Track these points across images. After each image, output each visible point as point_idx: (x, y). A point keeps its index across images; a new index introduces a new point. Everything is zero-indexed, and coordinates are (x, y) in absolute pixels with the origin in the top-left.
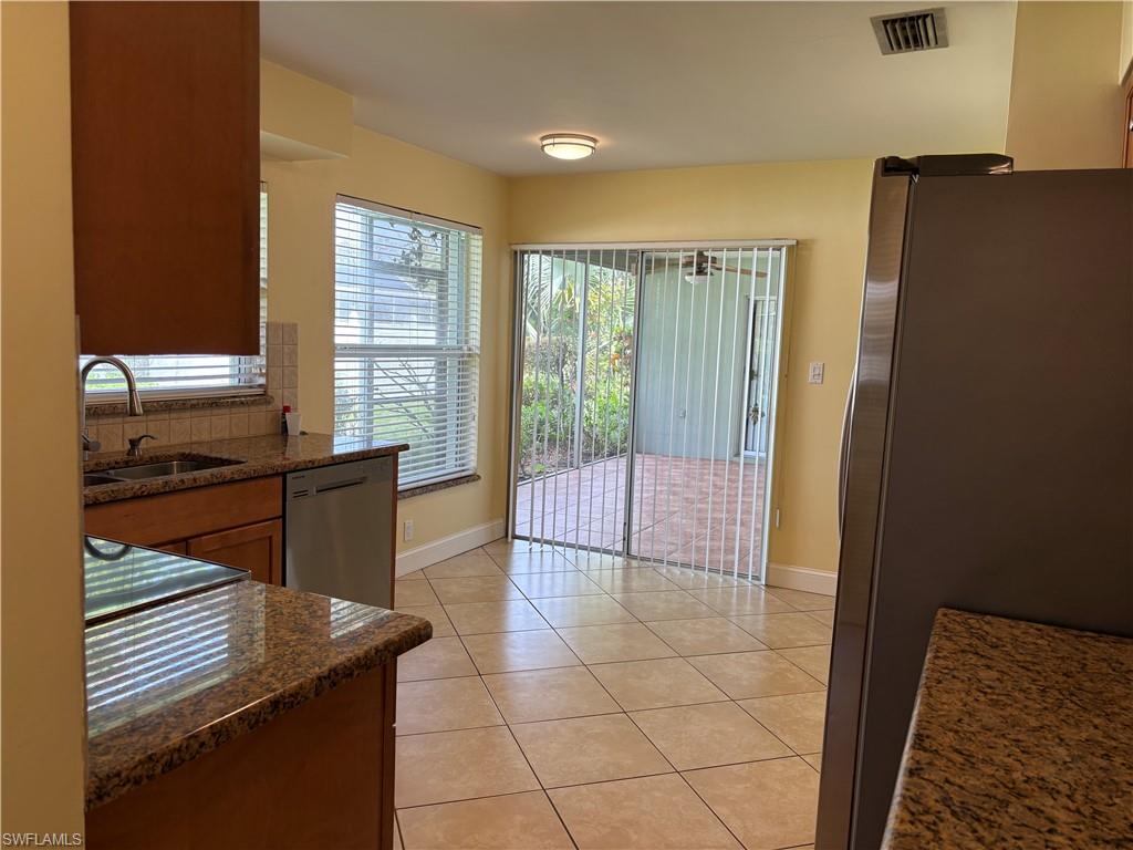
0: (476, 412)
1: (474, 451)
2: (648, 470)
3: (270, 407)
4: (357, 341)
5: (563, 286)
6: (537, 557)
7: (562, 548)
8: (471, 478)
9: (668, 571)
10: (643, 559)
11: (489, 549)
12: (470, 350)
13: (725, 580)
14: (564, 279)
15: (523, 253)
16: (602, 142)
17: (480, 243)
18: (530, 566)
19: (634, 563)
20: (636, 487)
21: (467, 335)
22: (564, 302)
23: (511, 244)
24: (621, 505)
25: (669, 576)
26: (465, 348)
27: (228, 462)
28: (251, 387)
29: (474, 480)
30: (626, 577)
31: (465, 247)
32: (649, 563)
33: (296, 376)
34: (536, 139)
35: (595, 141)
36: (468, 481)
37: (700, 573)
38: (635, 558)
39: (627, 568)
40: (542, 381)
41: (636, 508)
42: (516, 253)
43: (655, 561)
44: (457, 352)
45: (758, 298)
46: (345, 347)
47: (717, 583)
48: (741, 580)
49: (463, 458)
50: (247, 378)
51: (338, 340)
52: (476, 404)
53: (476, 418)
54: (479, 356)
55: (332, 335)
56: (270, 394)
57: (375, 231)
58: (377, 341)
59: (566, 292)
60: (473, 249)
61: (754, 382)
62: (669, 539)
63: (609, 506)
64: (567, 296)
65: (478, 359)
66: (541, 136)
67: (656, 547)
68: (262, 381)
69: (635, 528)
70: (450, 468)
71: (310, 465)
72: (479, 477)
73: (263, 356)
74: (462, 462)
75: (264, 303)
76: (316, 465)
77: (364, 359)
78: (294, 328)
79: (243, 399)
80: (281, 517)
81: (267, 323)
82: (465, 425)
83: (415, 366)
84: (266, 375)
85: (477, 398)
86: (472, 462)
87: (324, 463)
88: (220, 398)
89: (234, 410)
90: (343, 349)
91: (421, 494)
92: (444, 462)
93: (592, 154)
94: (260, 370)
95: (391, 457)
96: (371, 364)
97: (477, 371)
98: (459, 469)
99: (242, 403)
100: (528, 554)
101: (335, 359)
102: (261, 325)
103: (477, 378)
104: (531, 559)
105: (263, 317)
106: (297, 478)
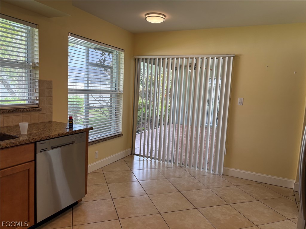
0: (121, 113)
3: (40, 112)
6: (145, 162)
7: (150, 159)
9: (187, 168)
11: (126, 159)
12: (120, 92)
15: (138, 59)
16: (168, 17)
17: (124, 55)
18: (140, 166)
19: (175, 165)
21: (119, 86)
23: (134, 56)
25: (187, 170)
26: (118, 91)
28: (33, 104)
29: (121, 136)
30: (173, 171)
31: (118, 57)
32: (180, 165)
33: (52, 100)
34: (143, 15)
35: (165, 16)
36: (118, 137)
38: (175, 163)
42: (136, 59)
44: (115, 92)
46: (73, 90)
50: (32, 101)
51: (69, 87)
52: (122, 110)
53: (122, 115)
54: (123, 94)
55: (67, 85)
56: (40, 107)
57: (90, 52)
60: (121, 57)
66: (145, 13)
68: (37, 102)
70: (112, 132)
71: (48, 138)
72: (123, 135)
73: (37, 92)
74: (117, 130)
75: (38, 72)
76: (51, 138)
77: (85, 94)
78: (51, 82)
79: (28, 109)
80: (34, 160)
81: (39, 80)
82: (118, 117)
83: (104, 97)
84: (39, 100)
85: (122, 108)
86: (120, 130)
87: (55, 137)
88: (17, 109)
89: (24, 113)
90: (71, 91)
91: (101, 142)
92: (111, 130)
93: (164, 21)
94: (36, 98)
95: (85, 133)
96: (88, 96)
97: (122, 99)
98: (116, 132)
99: (28, 111)
100: (139, 161)
101: (68, 94)
102: (36, 81)
103: (122, 101)
104: (140, 163)
105: (37, 78)
106: (42, 143)
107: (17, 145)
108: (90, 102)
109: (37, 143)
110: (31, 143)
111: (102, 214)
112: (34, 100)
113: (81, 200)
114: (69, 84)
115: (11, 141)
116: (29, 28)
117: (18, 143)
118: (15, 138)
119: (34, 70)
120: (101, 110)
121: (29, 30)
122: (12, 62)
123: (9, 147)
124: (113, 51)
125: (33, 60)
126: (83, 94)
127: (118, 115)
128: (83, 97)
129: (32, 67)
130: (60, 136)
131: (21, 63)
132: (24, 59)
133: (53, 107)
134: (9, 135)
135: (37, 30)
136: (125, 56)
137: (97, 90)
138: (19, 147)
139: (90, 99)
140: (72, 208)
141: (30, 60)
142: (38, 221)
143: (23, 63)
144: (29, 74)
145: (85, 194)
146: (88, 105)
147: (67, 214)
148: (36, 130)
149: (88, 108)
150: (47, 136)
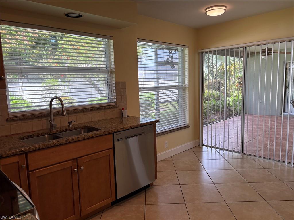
0: (188, 106)
1: (187, 118)
2: (250, 120)
3: (118, 109)
4: (153, 86)
5: (221, 65)
6: (210, 153)
7: (219, 150)
8: (187, 127)
9: (258, 160)
10: (248, 155)
11: (194, 150)
12: (185, 86)
13: (282, 165)
14: (221, 63)
15: (203, 53)
16: (229, 7)
18: (208, 156)
19: (245, 156)
20: (245, 126)
21: (184, 81)
22: (221, 69)
23: (198, 50)
24: (240, 133)
25: (258, 162)
26: (184, 85)
27: (97, 129)
28: (112, 103)
29: (188, 128)
30: (242, 163)
31: (183, 53)
32: (251, 157)
33: (126, 98)
34: (203, 11)
35: (225, 7)
36: (186, 128)
37: (271, 161)
38: (245, 154)
39: (242, 158)
40: (214, 93)
41: (245, 134)
42: (200, 53)
43: (253, 156)
44: (181, 87)
45: (287, 62)
46: (143, 88)
47: (278, 166)
48: (288, 165)
49: (184, 121)
50: (111, 100)
51: (140, 86)
52: (188, 103)
53: (188, 108)
54: (188, 88)
55: (138, 84)
56: (117, 105)
57: (158, 53)
58: (160, 85)
59: (222, 66)
60: (185, 53)
61: (287, 90)
62: (259, 146)
63: (235, 133)
64: (222, 68)
65: (188, 89)
66: (205, 8)
67: (253, 149)
68: (115, 100)
69: (245, 141)
70: (180, 124)
71: (122, 130)
72: (190, 127)
73: (114, 92)
74: (184, 122)
75: (114, 76)
76: (125, 130)
77: (156, 91)
78: (125, 83)
79: (108, 107)
80: (113, 148)
81: (115, 82)
82: (184, 110)
83: (173, 92)
84: (116, 99)
85: (188, 101)
86: (187, 122)
87: (128, 129)
88: (100, 107)
89: (106, 110)
90: (142, 89)
91: (169, 133)
92: (178, 122)
93: (225, 12)
94: (114, 97)
95: (153, 125)
96: (158, 92)
97: (188, 92)
98: (183, 124)
99: (108, 108)
100: (207, 152)
101: (139, 92)
102: (113, 83)
103: (188, 95)
104: (208, 154)
105: (114, 80)
106: (118, 134)
107: (100, 136)
108: (160, 98)
109: (114, 134)
110: (110, 134)
111: (170, 197)
112: (113, 99)
113: (152, 184)
114: (139, 83)
115: (96, 132)
116: (106, 40)
117: (100, 134)
118: (99, 130)
119: (111, 74)
120: (170, 104)
121: (106, 42)
122: (95, 69)
123: (94, 137)
124: (178, 48)
125: (110, 66)
126: (154, 91)
127: (184, 108)
128: (154, 93)
129: (110, 72)
130: (132, 128)
131: (101, 69)
132: (104, 66)
133: (127, 104)
134: (95, 128)
135: (112, 41)
136: (189, 52)
137: (164, 86)
138: (101, 137)
139: (160, 95)
140: (145, 190)
141: (108, 66)
142: (118, 198)
143: (103, 69)
144: (108, 78)
145: (156, 179)
146: (158, 100)
147: (142, 195)
148: (114, 124)
149: (158, 103)
150: (122, 128)
